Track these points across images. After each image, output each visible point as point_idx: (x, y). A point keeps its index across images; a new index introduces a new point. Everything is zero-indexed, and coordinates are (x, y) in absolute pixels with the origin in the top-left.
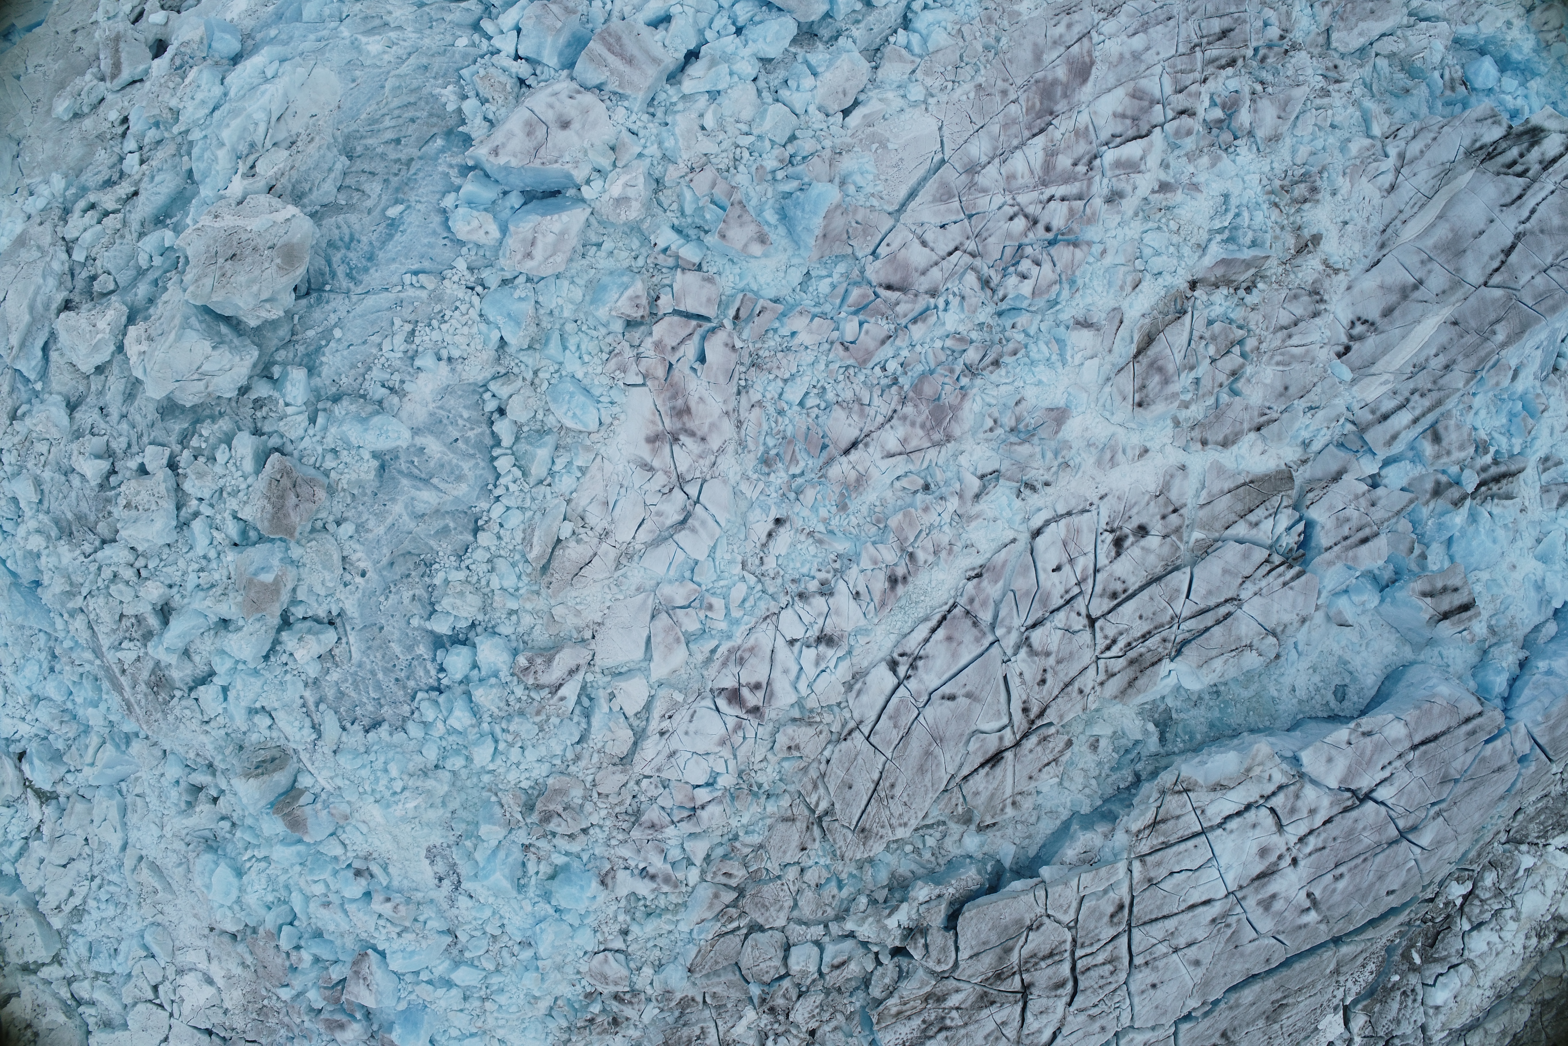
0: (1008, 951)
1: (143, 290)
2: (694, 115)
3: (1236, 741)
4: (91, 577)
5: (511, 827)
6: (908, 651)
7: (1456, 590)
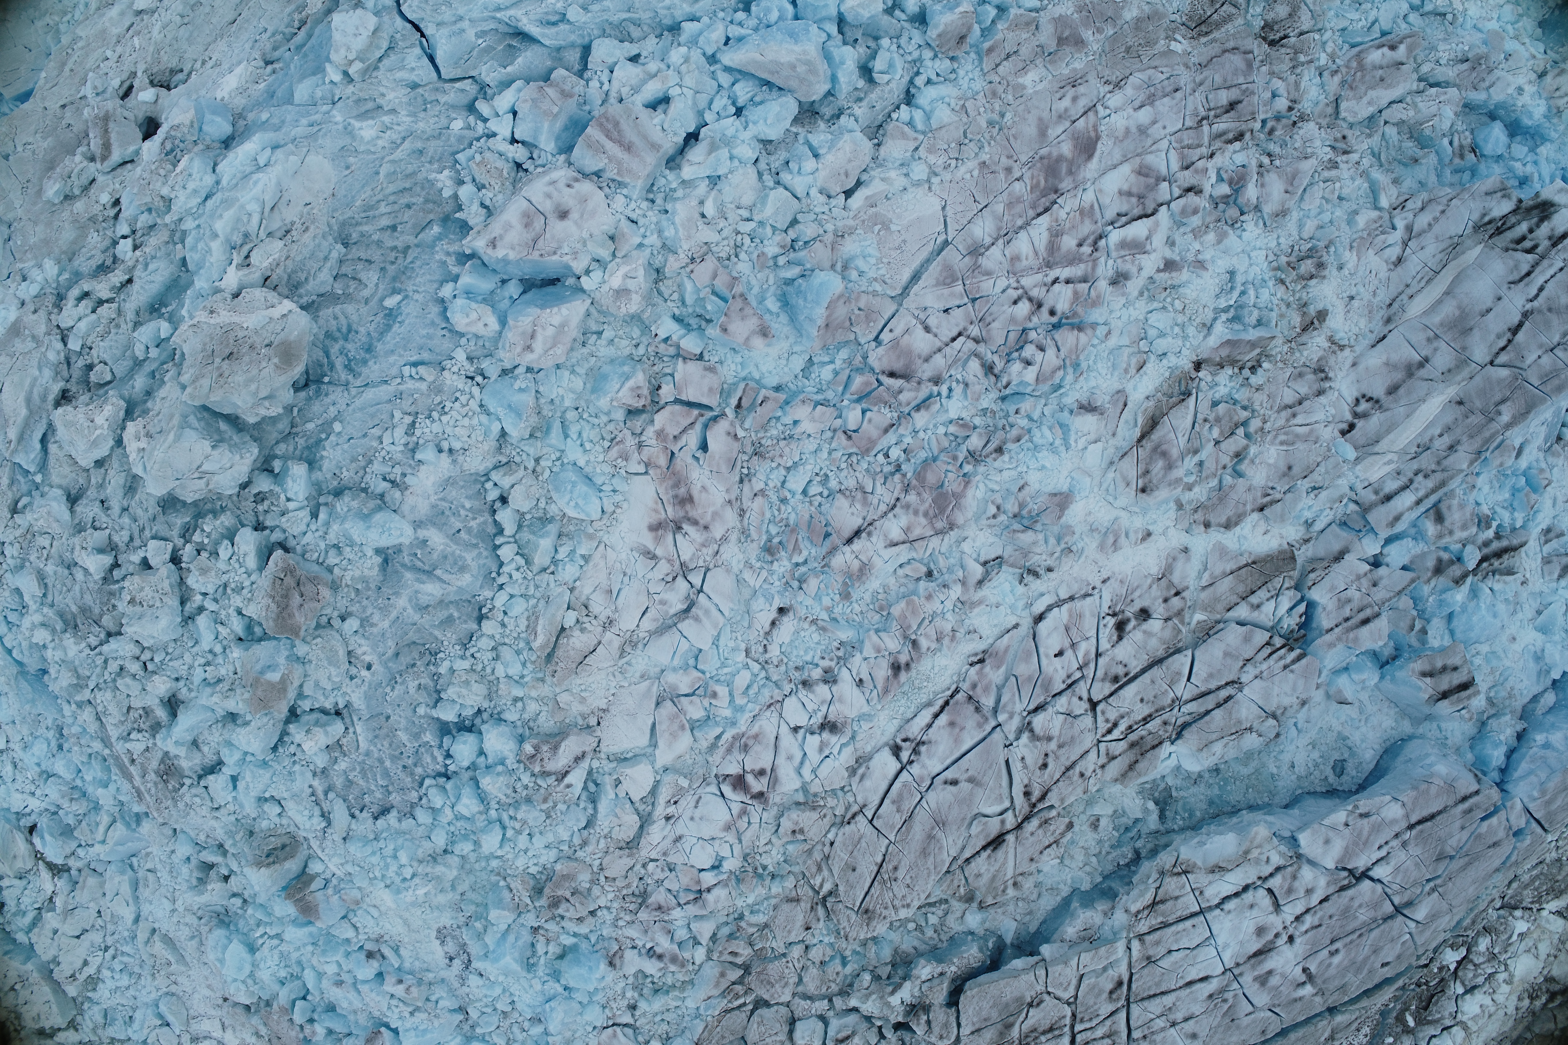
0: (1009, 1026)
1: (140, 382)
2: (694, 203)
3: (1235, 820)
4: (98, 670)
5: (519, 910)
6: (911, 736)
7: (1455, 669)
